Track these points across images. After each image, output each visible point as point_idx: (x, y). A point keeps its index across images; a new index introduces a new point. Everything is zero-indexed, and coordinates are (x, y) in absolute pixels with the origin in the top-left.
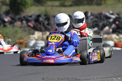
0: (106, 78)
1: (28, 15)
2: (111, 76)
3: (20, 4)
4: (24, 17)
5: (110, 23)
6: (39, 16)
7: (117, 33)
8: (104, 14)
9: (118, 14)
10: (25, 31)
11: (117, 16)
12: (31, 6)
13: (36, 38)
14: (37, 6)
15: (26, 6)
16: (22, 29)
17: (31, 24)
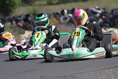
0: (99, 70)
1: (17, 16)
2: (103, 68)
3: (8, 5)
4: (13, 17)
5: (96, 18)
6: (28, 16)
7: (104, 27)
8: (91, 10)
9: (104, 9)
10: (16, 31)
11: (103, 11)
12: (20, 6)
13: (27, 37)
14: (25, 6)
15: (15, 7)
16: (13, 29)
17: (21, 24)
